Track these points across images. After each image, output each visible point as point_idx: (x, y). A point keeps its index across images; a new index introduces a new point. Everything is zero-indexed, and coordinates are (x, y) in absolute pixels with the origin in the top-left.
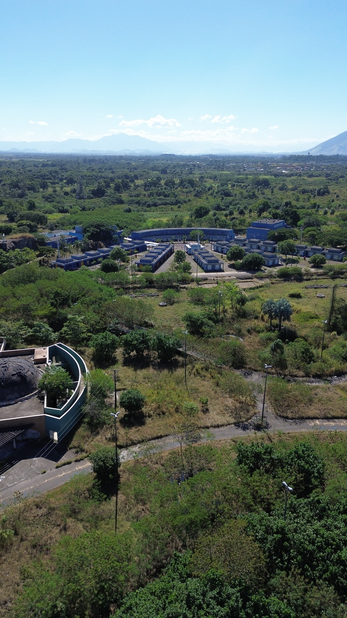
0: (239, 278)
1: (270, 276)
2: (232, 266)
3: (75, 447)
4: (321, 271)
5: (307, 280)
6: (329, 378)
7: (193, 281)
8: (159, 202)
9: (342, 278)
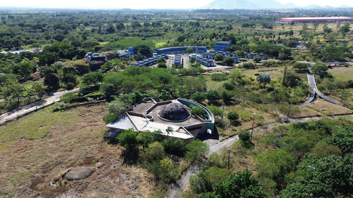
0: (226, 69)
1: (239, 67)
2: (218, 64)
3: (221, 135)
4: (261, 64)
5: (257, 68)
6: (299, 104)
7: (206, 71)
8: (150, 35)
9: (272, 67)
